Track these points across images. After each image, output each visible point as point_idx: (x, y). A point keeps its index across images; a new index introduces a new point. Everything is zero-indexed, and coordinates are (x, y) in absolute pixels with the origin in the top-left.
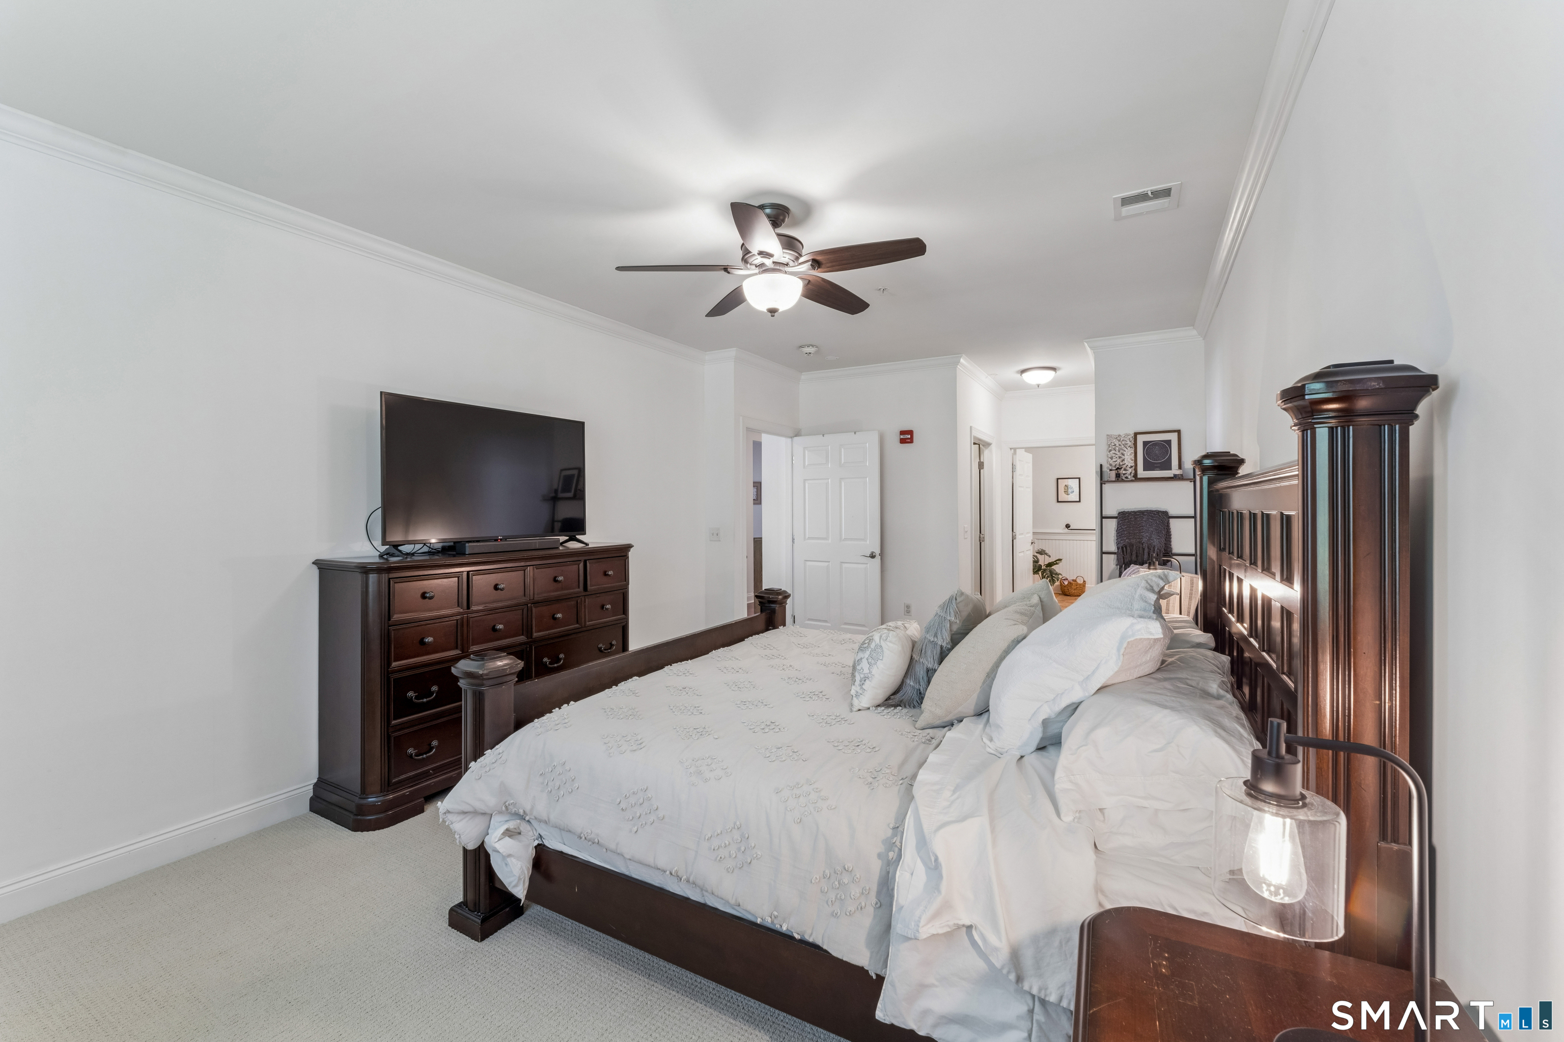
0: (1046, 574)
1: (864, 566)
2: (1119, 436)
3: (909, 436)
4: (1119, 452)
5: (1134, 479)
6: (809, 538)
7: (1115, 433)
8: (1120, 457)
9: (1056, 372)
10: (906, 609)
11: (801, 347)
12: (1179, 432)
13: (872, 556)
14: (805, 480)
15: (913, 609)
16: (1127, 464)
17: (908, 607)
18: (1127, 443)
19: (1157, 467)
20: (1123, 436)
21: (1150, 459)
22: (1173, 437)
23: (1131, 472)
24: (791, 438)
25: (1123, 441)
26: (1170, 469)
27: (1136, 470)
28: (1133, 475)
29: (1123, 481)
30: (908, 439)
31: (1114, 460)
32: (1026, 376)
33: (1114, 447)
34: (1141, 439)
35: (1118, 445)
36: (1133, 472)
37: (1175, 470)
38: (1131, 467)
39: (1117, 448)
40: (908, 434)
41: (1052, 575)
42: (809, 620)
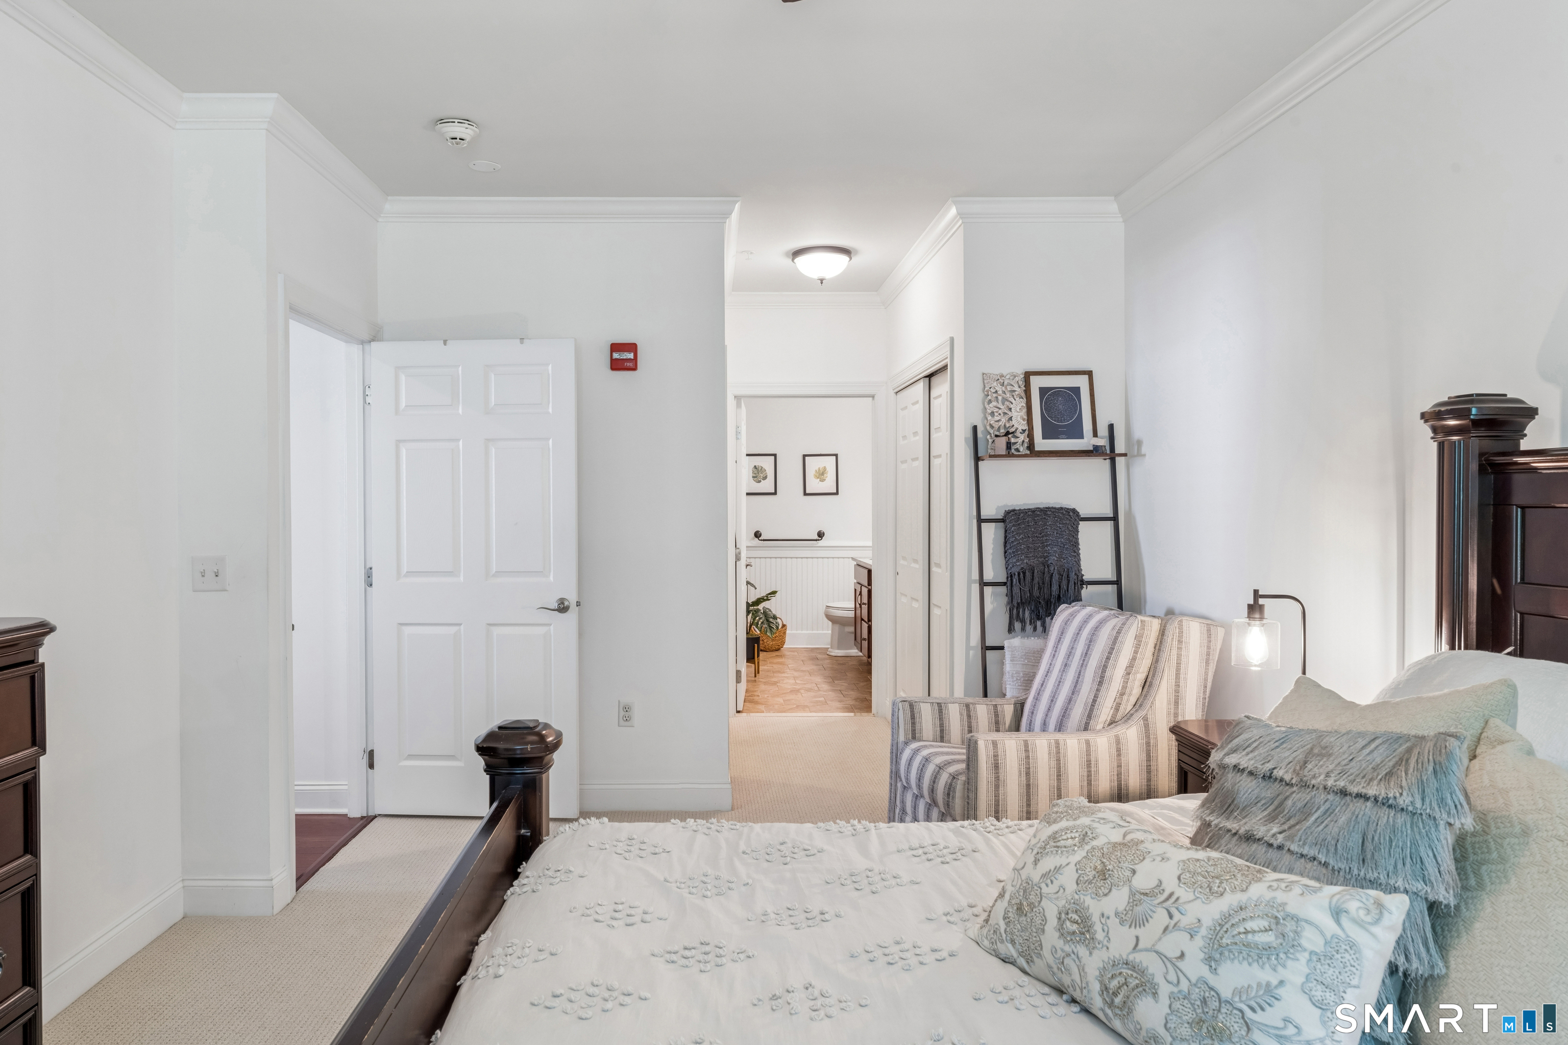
0: (760, 619)
1: (542, 630)
2: (1002, 376)
3: (631, 356)
4: (1003, 404)
5: (1028, 452)
6: (410, 573)
7: (996, 370)
8: (1005, 414)
9: (851, 259)
10: (622, 713)
11: (441, 121)
12: (1090, 374)
13: (562, 608)
14: (399, 442)
15: (637, 714)
16: (1016, 426)
17: (627, 709)
18: (1014, 389)
19: (1063, 433)
20: (1007, 377)
21: (1051, 418)
22: (1081, 382)
23: (1023, 441)
24: (363, 342)
25: (1007, 385)
26: (1080, 436)
27: (1031, 436)
28: (1026, 445)
29: (1013, 456)
30: (629, 360)
31: (997, 418)
32: (802, 262)
33: (995, 395)
34: (1037, 383)
35: (1000, 392)
36: (1027, 440)
37: (1087, 442)
38: (1024, 431)
39: (1000, 398)
40: (629, 351)
41: (768, 621)
42: (411, 757)
